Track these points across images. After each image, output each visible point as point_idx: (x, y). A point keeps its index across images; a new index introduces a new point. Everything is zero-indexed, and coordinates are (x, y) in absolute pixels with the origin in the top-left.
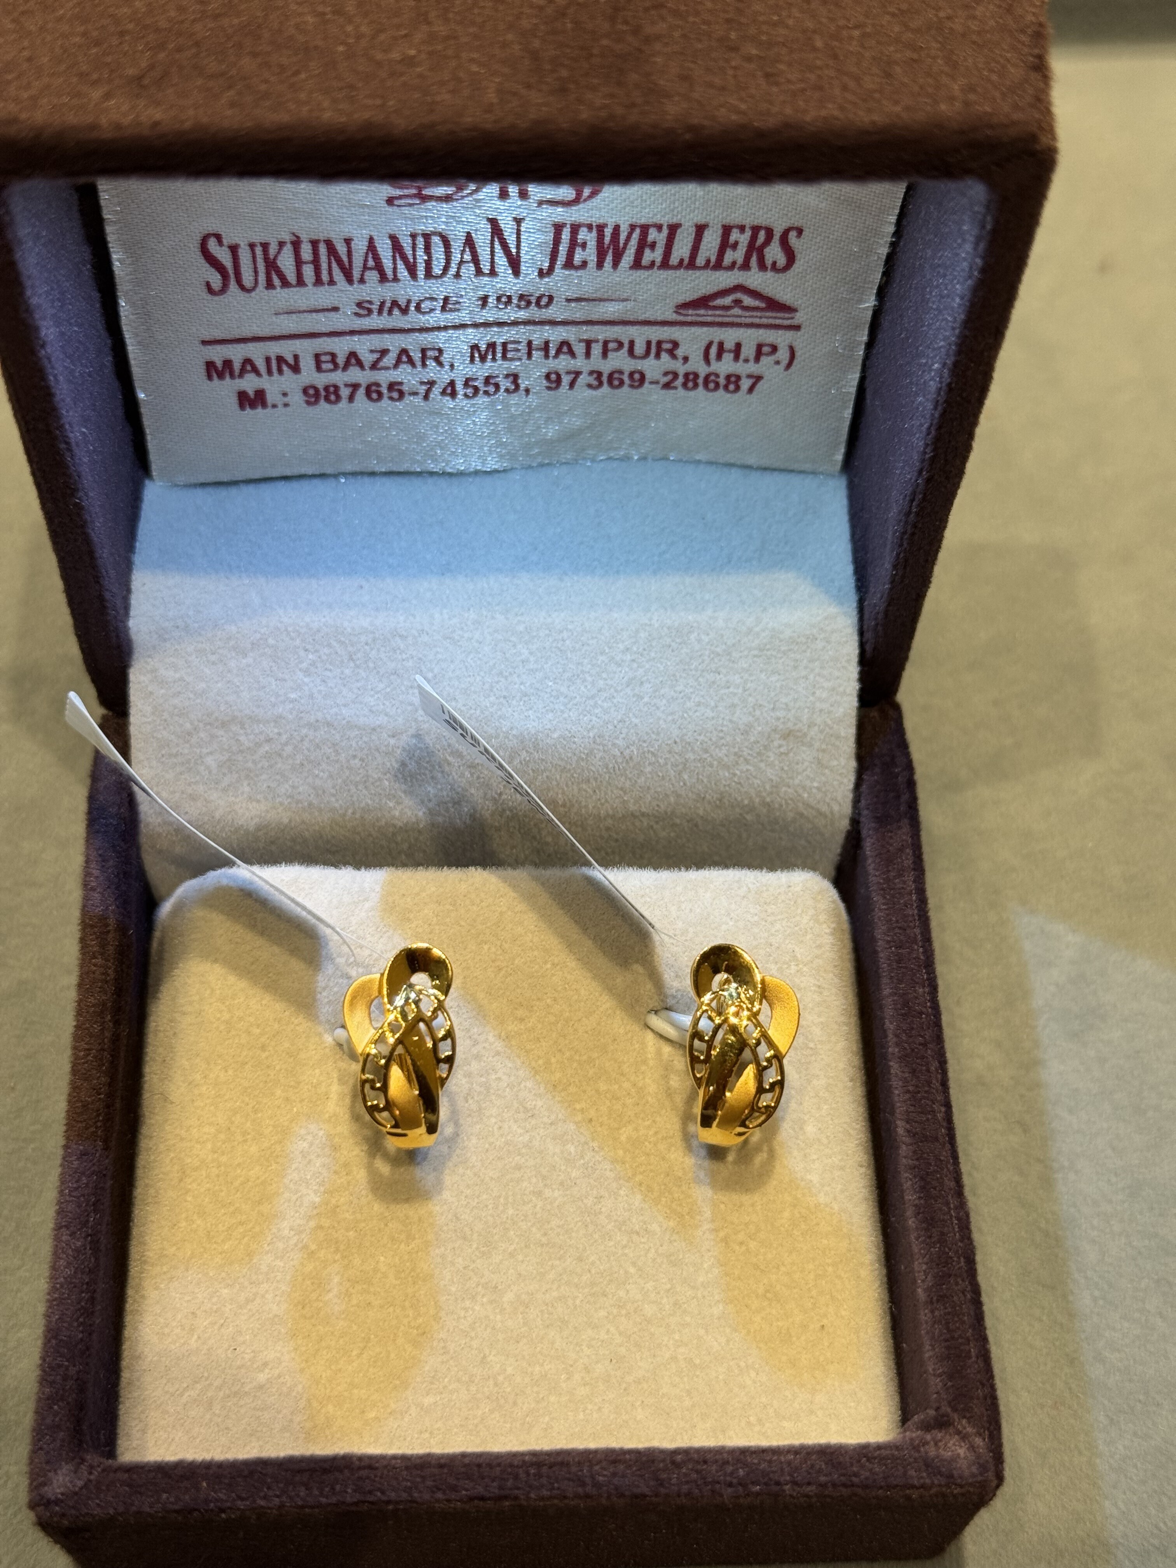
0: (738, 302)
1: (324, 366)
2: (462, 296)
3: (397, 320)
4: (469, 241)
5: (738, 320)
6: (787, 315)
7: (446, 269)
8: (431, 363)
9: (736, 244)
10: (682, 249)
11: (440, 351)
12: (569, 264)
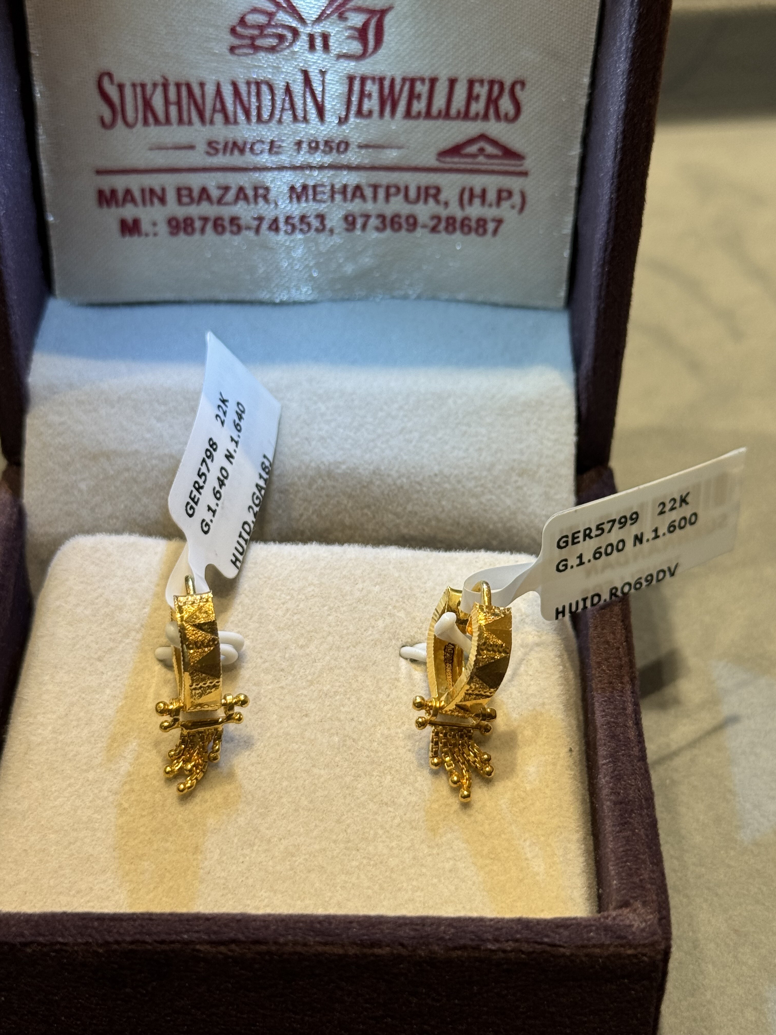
0: (482, 150)
1: (185, 200)
2: (283, 141)
3: (236, 160)
4: (288, 90)
5: (483, 167)
6: (518, 163)
7: (272, 115)
8: (261, 201)
9: (478, 97)
10: (439, 102)
11: (267, 189)
12: (359, 113)
